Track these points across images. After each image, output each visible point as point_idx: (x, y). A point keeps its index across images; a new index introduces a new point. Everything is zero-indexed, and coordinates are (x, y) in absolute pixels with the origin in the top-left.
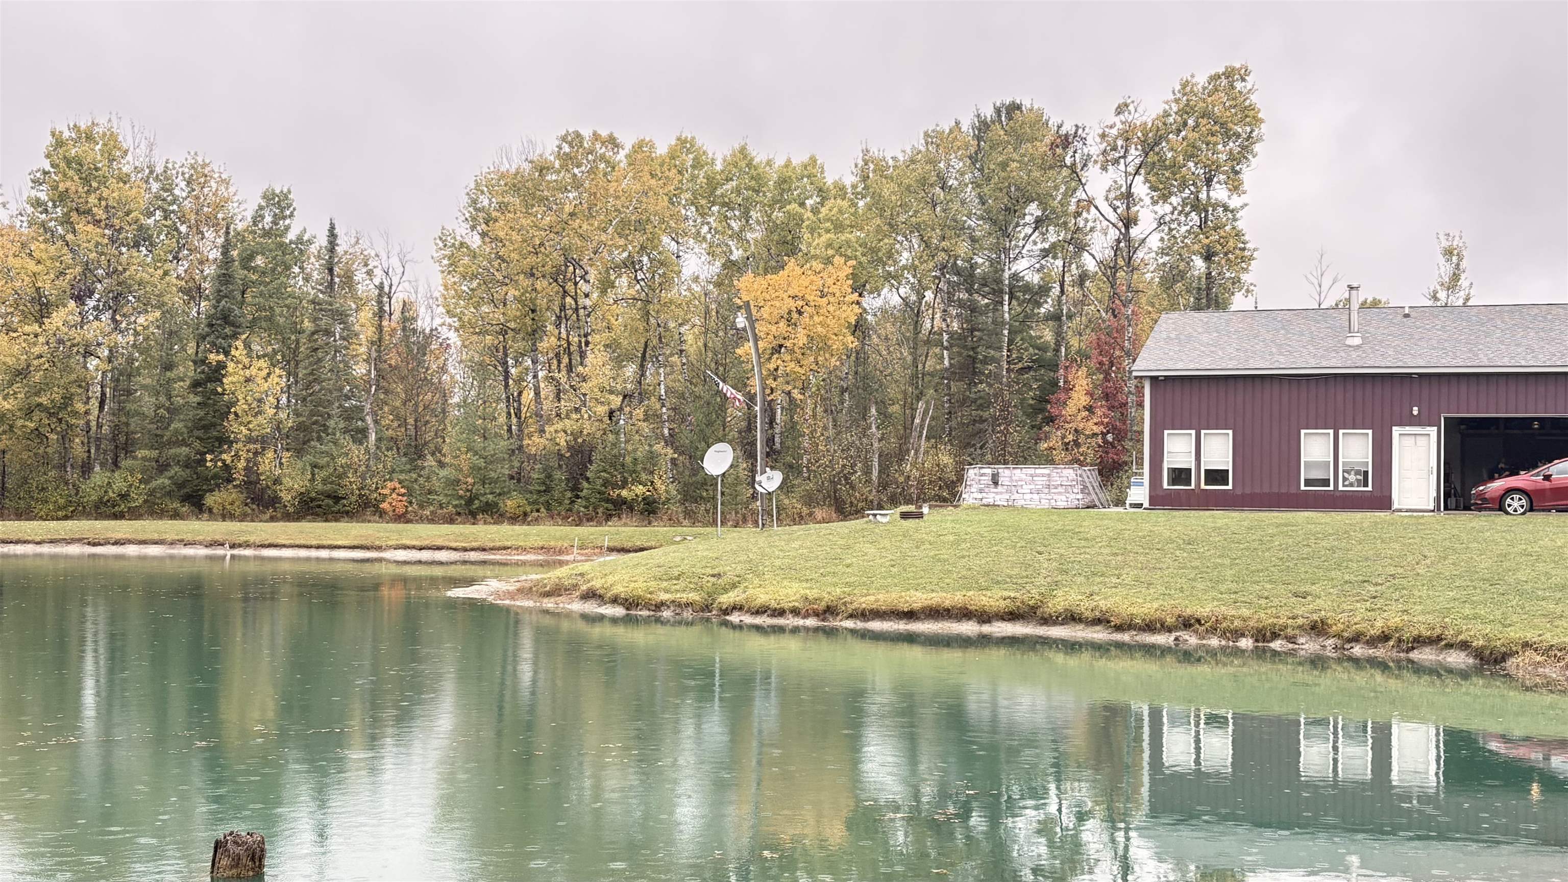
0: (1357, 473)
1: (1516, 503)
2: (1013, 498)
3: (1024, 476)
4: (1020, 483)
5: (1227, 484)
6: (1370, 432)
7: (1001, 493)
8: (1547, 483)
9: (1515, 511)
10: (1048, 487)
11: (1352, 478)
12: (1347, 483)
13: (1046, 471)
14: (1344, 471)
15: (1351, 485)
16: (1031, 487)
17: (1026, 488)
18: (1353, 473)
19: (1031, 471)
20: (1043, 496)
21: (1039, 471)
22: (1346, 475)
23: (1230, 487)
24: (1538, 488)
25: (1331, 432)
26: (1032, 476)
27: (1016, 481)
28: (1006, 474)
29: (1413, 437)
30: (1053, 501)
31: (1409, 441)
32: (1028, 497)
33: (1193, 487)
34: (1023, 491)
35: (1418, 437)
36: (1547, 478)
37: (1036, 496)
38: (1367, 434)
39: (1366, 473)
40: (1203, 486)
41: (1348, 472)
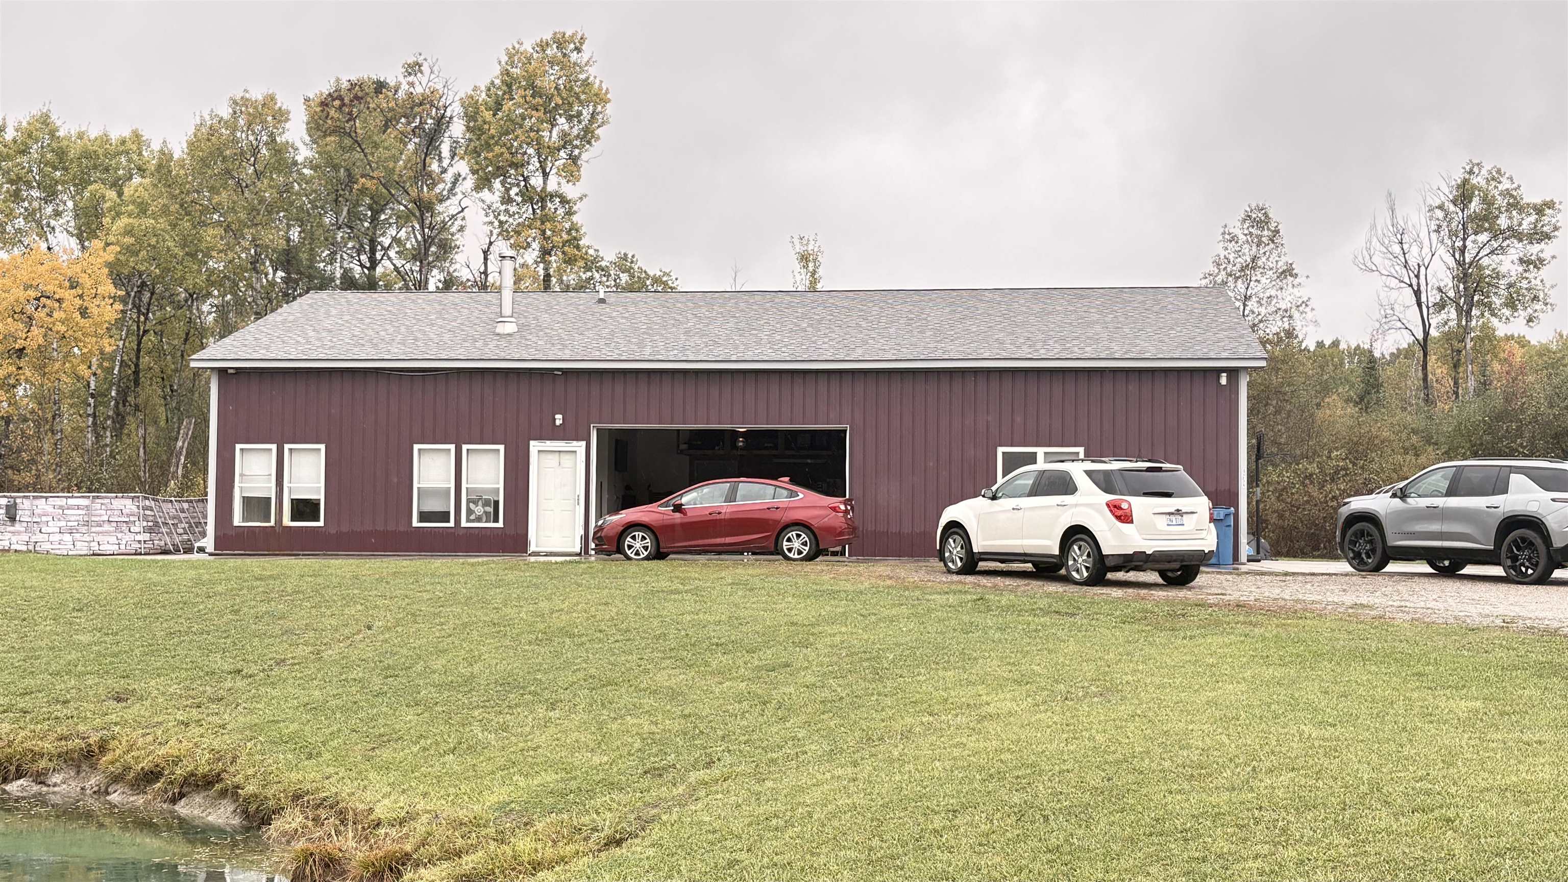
0: (487, 503)
1: (638, 543)
2: (34, 539)
3: (50, 509)
4: (44, 519)
5: (318, 520)
6: (501, 448)
7: (19, 533)
8: (678, 515)
9: (637, 554)
10: (87, 523)
11: (479, 510)
12: (472, 517)
13: (84, 502)
14: (469, 501)
15: (479, 519)
16: (63, 524)
17: (53, 527)
18: (480, 503)
19: (59, 502)
20: (77, 536)
21: (71, 502)
22: (472, 506)
23: (321, 523)
24: (666, 523)
25: (452, 447)
26: (61, 507)
27: (40, 516)
28: (26, 504)
29: (557, 454)
30: (92, 544)
31: (552, 460)
32: (57, 537)
33: (272, 523)
34: (49, 530)
35: (562, 454)
36: (678, 508)
37: (67, 538)
38: (498, 450)
39: (496, 503)
40: (287, 521)
41: (475, 502)
